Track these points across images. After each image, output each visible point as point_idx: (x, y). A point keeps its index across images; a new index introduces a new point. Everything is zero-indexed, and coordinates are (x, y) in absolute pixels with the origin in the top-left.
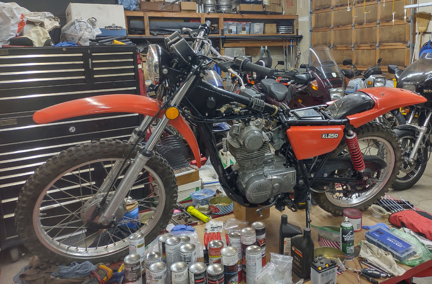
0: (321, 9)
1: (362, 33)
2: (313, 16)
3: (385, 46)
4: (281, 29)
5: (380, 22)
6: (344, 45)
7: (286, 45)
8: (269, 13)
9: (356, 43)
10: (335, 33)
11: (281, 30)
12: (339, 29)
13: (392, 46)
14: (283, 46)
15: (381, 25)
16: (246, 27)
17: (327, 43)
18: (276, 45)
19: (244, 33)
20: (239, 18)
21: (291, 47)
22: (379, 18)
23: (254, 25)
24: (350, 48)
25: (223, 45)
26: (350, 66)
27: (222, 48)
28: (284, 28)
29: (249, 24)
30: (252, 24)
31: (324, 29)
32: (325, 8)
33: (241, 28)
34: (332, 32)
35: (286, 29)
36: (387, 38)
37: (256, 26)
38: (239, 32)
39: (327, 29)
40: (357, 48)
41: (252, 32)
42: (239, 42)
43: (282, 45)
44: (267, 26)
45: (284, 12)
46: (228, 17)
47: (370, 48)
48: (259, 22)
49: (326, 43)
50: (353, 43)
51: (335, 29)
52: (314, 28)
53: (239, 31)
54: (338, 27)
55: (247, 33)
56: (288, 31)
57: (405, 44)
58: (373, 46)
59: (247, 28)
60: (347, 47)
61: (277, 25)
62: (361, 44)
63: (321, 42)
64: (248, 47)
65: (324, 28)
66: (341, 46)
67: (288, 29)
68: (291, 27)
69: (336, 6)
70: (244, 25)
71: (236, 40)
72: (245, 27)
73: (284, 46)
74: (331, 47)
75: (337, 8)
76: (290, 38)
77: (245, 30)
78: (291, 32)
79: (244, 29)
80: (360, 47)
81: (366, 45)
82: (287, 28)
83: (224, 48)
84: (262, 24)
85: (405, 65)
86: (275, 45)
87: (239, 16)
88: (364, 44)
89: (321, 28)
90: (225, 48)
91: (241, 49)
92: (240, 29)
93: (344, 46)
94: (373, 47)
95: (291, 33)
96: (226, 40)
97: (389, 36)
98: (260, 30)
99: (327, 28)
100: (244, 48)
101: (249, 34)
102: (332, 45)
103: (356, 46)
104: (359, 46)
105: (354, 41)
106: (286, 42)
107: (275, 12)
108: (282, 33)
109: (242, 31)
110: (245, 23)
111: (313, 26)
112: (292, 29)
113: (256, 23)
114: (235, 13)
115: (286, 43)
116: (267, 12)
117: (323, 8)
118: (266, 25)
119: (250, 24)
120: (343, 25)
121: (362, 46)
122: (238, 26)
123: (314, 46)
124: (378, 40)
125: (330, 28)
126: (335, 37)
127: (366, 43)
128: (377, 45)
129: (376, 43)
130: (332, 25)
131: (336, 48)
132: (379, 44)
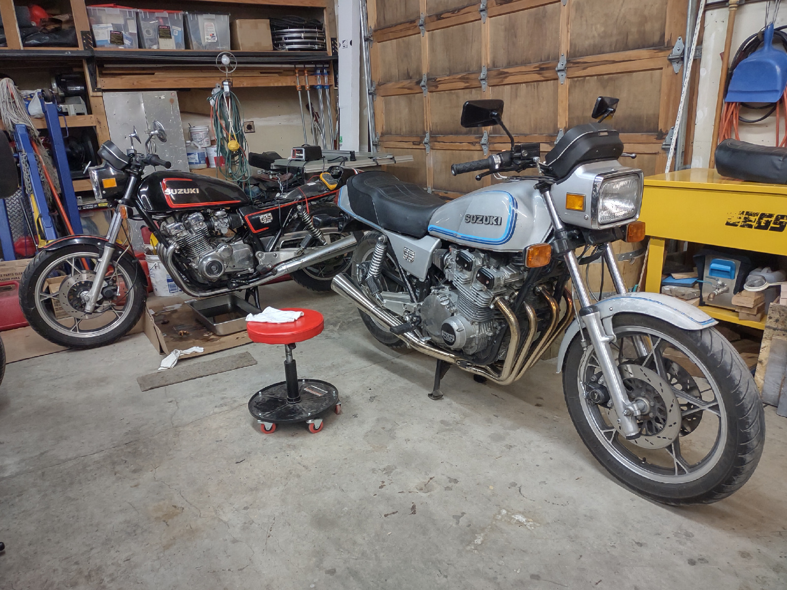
1: (511, 31)
3: (587, 65)
4: (287, 36)
6: (457, 73)
7: (304, 84)
9: (494, 64)
10: (432, 39)
11: (286, 39)
12: (442, 23)
13: (614, 62)
14: (295, 87)
16: (171, 27)
17: (411, 74)
18: (276, 85)
19: (168, 45)
21: (320, 91)
23: (197, 24)
24: (475, 84)
25: (94, 84)
26: (478, 140)
27: (93, 91)
28: (295, 35)
29: (181, 17)
30: (190, 17)
31: (401, 30)
33: (154, 31)
34: (425, 36)
35: (300, 38)
36: (594, 37)
37: (206, 23)
38: (149, 42)
39: (409, 29)
40: (495, 81)
41: (194, 42)
42: (153, 74)
43: (293, 84)
44: (241, 27)
47: (536, 77)
48: (211, 13)
49: (408, 73)
50: (483, 64)
51: (432, 26)
52: (375, 31)
53: (151, 40)
54: (439, 17)
55: (177, 44)
56: (307, 43)
57: (661, 50)
58: (547, 69)
60: (468, 78)
61: (272, 27)
62: (509, 65)
63: (395, 71)
64: (186, 89)
65: (400, 27)
66: (451, 77)
67: (305, 38)
68: (315, 32)
70: (164, 19)
71: (144, 69)
72: (168, 27)
73: (298, 86)
74: (422, 83)
76: (316, 63)
77: (170, 37)
78: (316, 47)
79: (165, 33)
80: (506, 77)
81: (523, 69)
82: (303, 35)
83: (100, 94)
84: (224, 20)
85: (661, 126)
86: (272, 85)
88: (516, 64)
89: (393, 29)
90: (105, 94)
91: (163, 97)
92: (151, 32)
93: (460, 76)
94: (548, 74)
95: (315, 50)
96: (106, 66)
97: (603, 29)
98: (221, 36)
99: (408, 25)
100: (173, 93)
101: (186, 48)
102: (425, 78)
103: (494, 73)
104: (503, 75)
105: (487, 59)
106: (304, 74)
108: (290, 49)
109: (161, 41)
110: (165, 14)
111: (372, 24)
112: (319, 38)
113: (205, 16)
115: (303, 77)
118: (238, 21)
119: (185, 17)
120: (453, 12)
121: (511, 74)
122: (142, 23)
123: (379, 85)
124: (564, 49)
125: (416, 26)
126: (433, 50)
127: (525, 63)
128: (560, 66)
129: (557, 59)
130: (424, 14)
131: (437, 87)
132: (568, 61)
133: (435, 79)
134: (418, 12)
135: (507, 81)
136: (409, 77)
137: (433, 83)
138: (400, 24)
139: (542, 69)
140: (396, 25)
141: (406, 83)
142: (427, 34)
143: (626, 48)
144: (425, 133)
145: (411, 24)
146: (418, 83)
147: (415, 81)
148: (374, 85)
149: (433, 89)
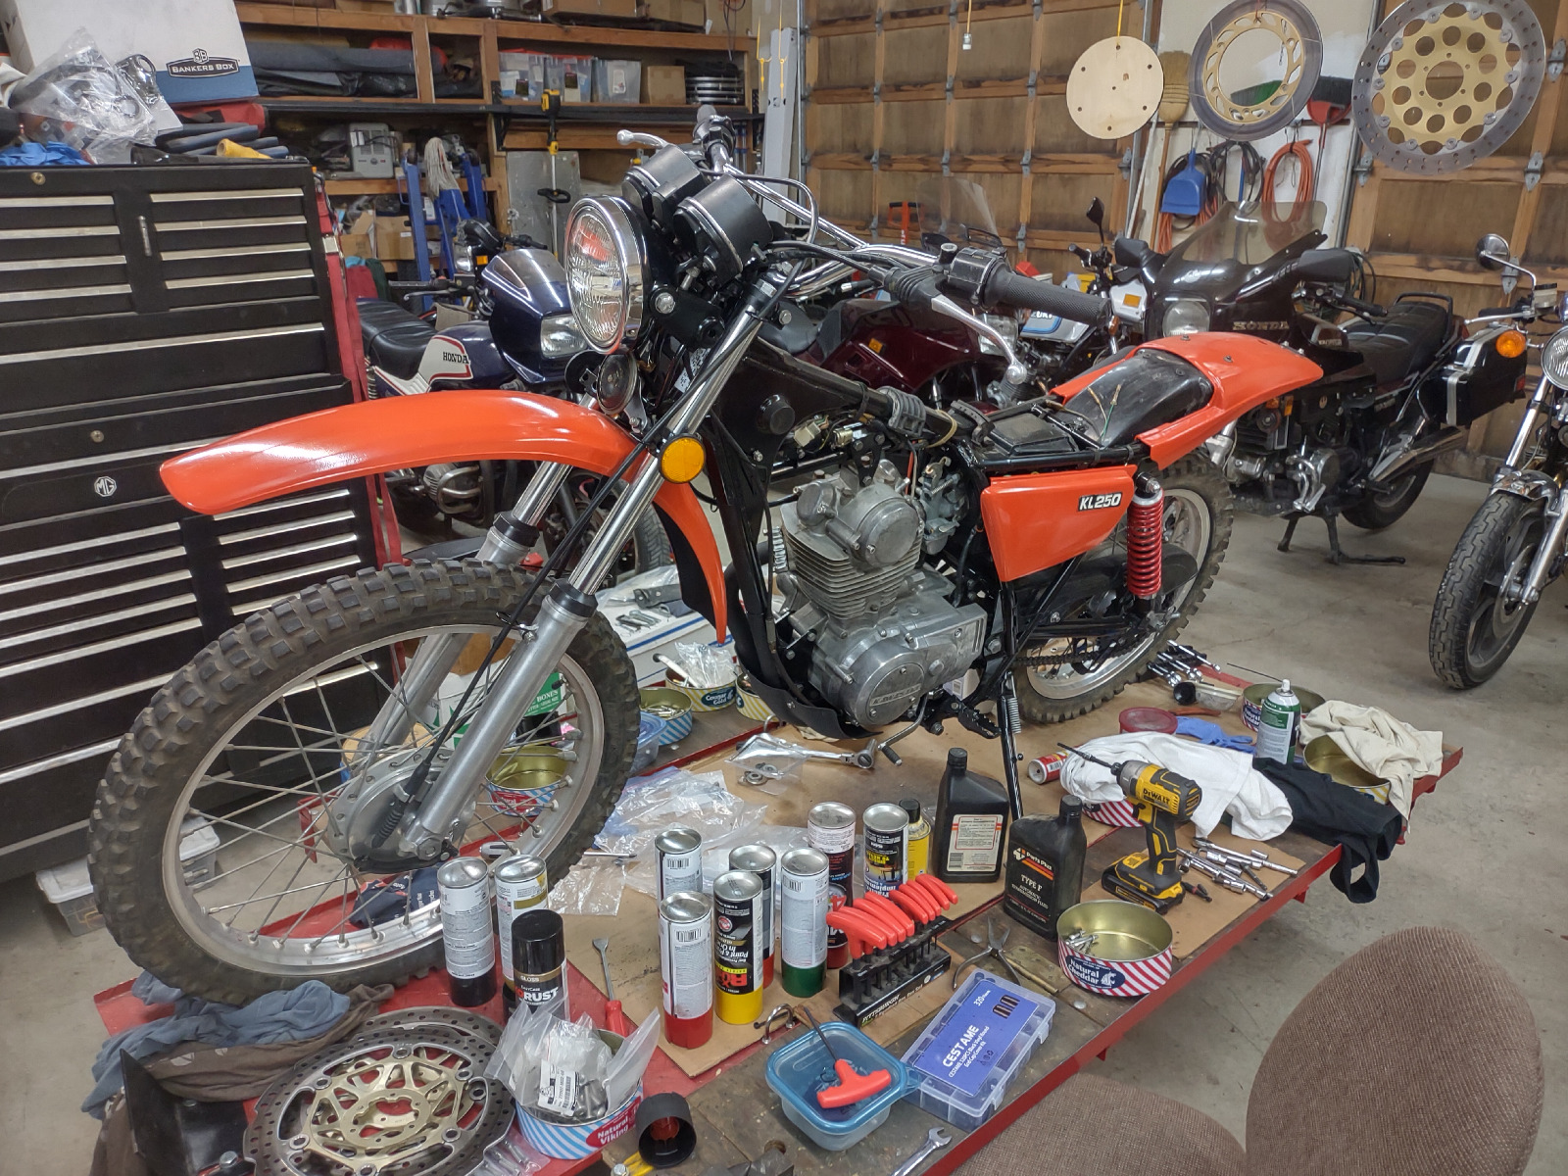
0: (839, 23)
1: (977, 117)
2: (813, 45)
3: (1049, 162)
4: (701, 85)
5: (1040, 81)
6: (916, 153)
8: (658, 26)
9: (958, 150)
10: (887, 110)
11: (699, 89)
12: (901, 95)
13: (1074, 163)
15: (1040, 89)
16: (579, 75)
17: (859, 146)
19: (575, 97)
20: (553, 39)
22: (1036, 65)
23: (606, 69)
24: (937, 167)
25: (500, 142)
27: (498, 150)
28: (709, 85)
29: (589, 64)
30: (600, 64)
31: (849, 95)
32: (853, 19)
33: (560, 79)
34: (879, 107)
35: (717, 89)
36: (1059, 135)
37: (615, 71)
39: (860, 95)
40: (959, 167)
41: (600, 93)
44: (652, 75)
45: (709, 24)
46: (515, 36)
47: (1001, 168)
48: (622, 59)
49: (855, 146)
50: (946, 147)
51: (889, 96)
52: (815, 90)
54: (898, 88)
55: (583, 96)
56: (724, 96)
57: (1114, 158)
58: (1012, 161)
59: (583, 79)
60: (927, 160)
61: (686, 74)
62: (974, 152)
63: (837, 141)
64: (588, 150)
65: (849, 91)
66: (908, 157)
67: (723, 89)
68: (733, 82)
69: (894, 15)
70: (573, 66)
72: (576, 76)
74: (873, 159)
75: (895, 23)
77: (576, 87)
78: (735, 100)
79: (572, 82)
80: (970, 164)
81: (987, 158)
82: (720, 86)
83: (504, 153)
84: (636, 66)
87: (553, 33)
88: (982, 152)
89: (840, 91)
90: (510, 153)
91: (565, 159)
92: (558, 82)
93: (918, 157)
94: (1013, 166)
95: (734, 105)
96: (512, 120)
97: (1065, 130)
98: (630, 87)
99: (859, 90)
100: (576, 155)
101: (592, 100)
102: (876, 153)
103: (958, 158)
104: (967, 162)
105: (950, 143)
107: (680, 24)
108: (704, 103)
109: (567, 92)
110: (575, 60)
111: (812, 80)
112: (738, 90)
113: (615, 62)
114: (537, 21)
116: (652, 20)
117: (848, 19)
118: (649, 68)
119: (593, 62)
120: (915, 85)
121: (975, 162)
122: (549, 70)
123: (816, 154)
124: (1029, 144)
125: (868, 94)
126: (888, 123)
127: (990, 152)
128: (1025, 160)
129: (1022, 152)
130: (879, 82)
131: (890, 165)
132: (1032, 156)
133: (889, 157)
134: (873, 78)
135: (971, 168)
136: (855, 149)
137: (886, 160)
138: (850, 87)
139: (1007, 161)
140: (843, 87)
141: (852, 156)
142: (882, 104)
143: (1085, 151)
144: (872, 217)
145: (863, 88)
146: (868, 158)
147: (864, 155)
148: (810, 154)
149: (886, 167)
